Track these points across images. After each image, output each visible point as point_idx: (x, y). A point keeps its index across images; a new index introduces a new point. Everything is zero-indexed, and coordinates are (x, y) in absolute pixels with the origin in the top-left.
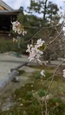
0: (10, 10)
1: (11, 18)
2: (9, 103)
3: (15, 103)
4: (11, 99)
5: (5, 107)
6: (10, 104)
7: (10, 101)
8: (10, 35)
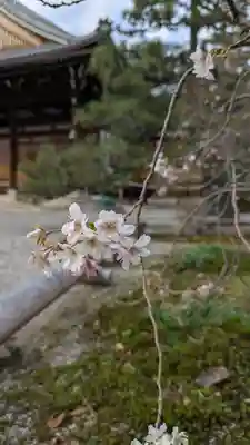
0: (65, 43)
1: (72, 70)
2: (76, 344)
3: (98, 345)
4: (80, 335)
5: (59, 358)
6: (78, 350)
7: (78, 342)
8: (72, 135)
